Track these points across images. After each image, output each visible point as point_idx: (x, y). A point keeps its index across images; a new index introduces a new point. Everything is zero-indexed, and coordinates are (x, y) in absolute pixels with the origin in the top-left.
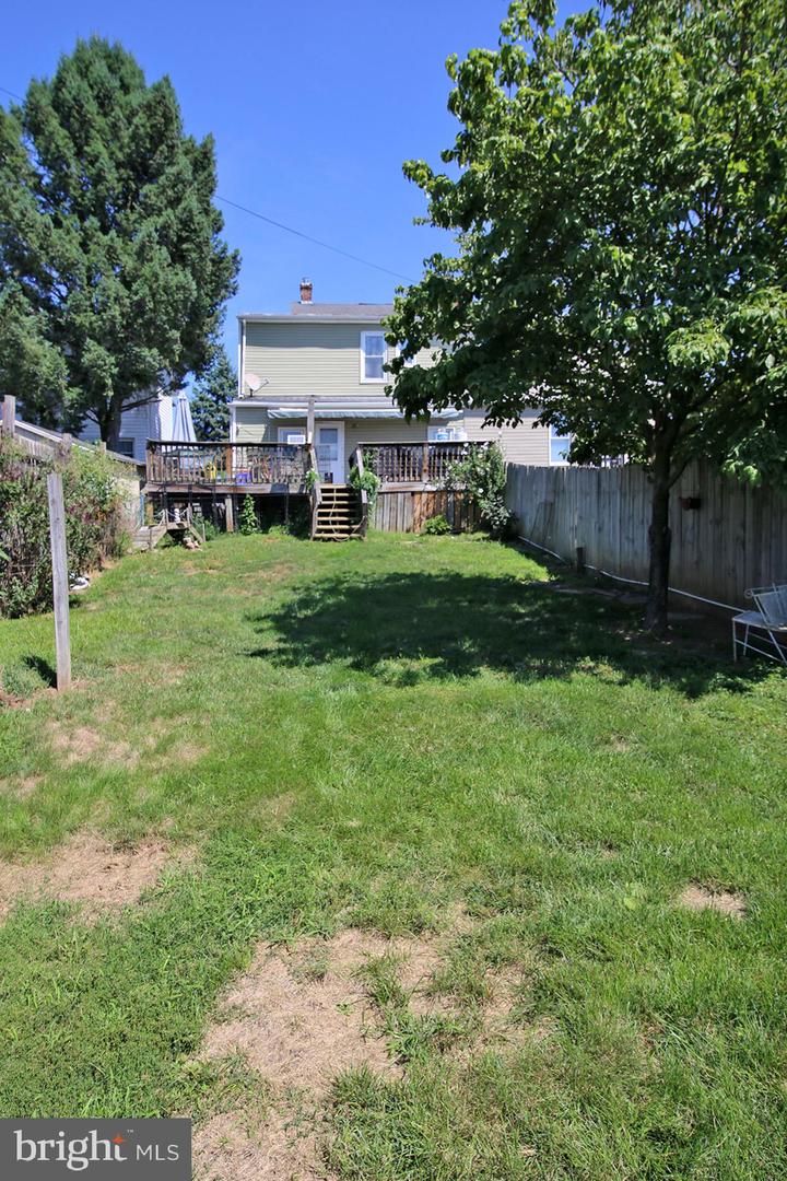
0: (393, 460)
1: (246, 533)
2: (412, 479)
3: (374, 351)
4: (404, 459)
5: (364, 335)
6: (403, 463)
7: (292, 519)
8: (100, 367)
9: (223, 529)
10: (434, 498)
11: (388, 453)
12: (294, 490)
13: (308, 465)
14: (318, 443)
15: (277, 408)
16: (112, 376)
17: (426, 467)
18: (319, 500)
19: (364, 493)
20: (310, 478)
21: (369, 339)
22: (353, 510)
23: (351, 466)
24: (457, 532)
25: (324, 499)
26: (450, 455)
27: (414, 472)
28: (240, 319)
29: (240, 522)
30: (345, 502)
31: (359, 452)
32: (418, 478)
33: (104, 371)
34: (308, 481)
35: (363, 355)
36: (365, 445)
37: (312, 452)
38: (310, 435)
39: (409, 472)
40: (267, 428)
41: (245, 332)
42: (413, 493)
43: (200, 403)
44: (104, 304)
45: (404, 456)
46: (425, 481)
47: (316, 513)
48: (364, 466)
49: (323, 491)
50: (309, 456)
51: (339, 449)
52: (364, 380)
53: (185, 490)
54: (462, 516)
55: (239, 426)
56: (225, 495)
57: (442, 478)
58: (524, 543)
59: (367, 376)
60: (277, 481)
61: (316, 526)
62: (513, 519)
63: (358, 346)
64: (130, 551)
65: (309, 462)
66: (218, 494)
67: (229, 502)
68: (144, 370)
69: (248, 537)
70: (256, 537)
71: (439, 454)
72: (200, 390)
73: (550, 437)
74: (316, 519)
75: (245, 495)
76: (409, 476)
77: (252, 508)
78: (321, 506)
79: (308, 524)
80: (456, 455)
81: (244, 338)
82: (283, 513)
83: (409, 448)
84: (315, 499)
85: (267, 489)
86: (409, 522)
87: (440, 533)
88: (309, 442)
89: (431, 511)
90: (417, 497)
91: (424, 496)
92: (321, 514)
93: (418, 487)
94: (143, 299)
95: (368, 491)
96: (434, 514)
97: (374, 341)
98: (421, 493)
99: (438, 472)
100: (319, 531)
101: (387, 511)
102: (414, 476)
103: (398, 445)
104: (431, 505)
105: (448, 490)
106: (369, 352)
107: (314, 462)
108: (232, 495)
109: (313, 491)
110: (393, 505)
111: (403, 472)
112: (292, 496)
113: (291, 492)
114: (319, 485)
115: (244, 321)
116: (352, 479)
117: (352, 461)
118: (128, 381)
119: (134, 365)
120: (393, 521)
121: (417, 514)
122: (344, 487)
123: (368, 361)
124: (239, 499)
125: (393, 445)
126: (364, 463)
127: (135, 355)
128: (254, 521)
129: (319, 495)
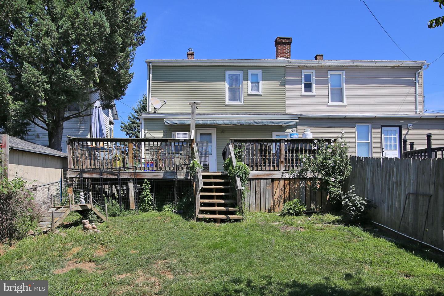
0: (257, 153)
1: (145, 211)
2: (272, 168)
3: (234, 84)
4: (265, 153)
5: (228, 73)
6: (265, 156)
7: (180, 200)
8: (33, 83)
9: (127, 207)
10: (289, 184)
11: (253, 148)
12: (181, 176)
13: (192, 157)
14: (198, 139)
15: (172, 119)
16: (45, 90)
17: (282, 159)
18: (201, 185)
19: (238, 180)
20: (193, 166)
21: (231, 76)
22: (227, 194)
23: (224, 158)
24: (309, 213)
25: (205, 184)
26: (302, 149)
27: (273, 163)
28: (148, 63)
29: (140, 201)
30: (222, 187)
31: (231, 147)
32: (276, 168)
33: (37, 86)
34: (192, 169)
35: (227, 86)
36: (235, 141)
37: (195, 146)
38: (193, 132)
39: (269, 163)
40: (164, 133)
41: (151, 71)
42: (273, 180)
43: (132, 125)
44: (37, 36)
45: (265, 150)
46: (282, 171)
47: (198, 196)
48: (236, 157)
49: (204, 177)
50: (193, 149)
51: (213, 147)
52: (227, 102)
53: (97, 176)
54: (311, 200)
55: (146, 132)
56: (128, 180)
57: (295, 168)
58: (376, 226)
59: (230, 100)
60: (168, 169)
61: (198, 208)
62: (370, 205)
63: (224, 80)
64: (32, 231)
65: (193, 153)
66: (122, 179)
67: (131, 186)
68: (70, 86)
69: (146, 213)
70: (153, 213)
71: (293, 149)
72: (133, 118)
73: (357, 141)
74: (199, 201)
75: (143, 179)
76: (269, 166)
77: (149, 190)
78: (203, 190)
79: (192, 204)
80: (306, 150)
81: (151, 75)
82: (173, 194)
83: (269, 144)
84: (197, 184)
85: (160, 175)
86: (270, 204)
87: (297, 215)
88: (192, 138)
89: (287, 194)
90: (276, 183)
91: (282, 182)
92: (202, 197)
93: (278, 175)
94: (66, 32)
95: (241, 178)
96: (290, 199)
97: (234, 77)
98: (279, 180)
99: (292, 163)
100: (202, 212)
101: (253, 194)
102: (274, 166)
103: (261, 141)
104: (287, 190)
105: (301, 178)
106: (231, 85)
107: (196, 154)
108: (133, 179)
109: (195, 177)
110: (259, 189)
111: (265, 163)
112: (180, 181)
113: (179, 177)
114: (200, 173)
115: (151, 65)
116: (227, 167)
117: (225, 154)
118: (59, 95)
119: (63, 82)
120: (258, 202)
121: (276, 197)
122: (220, 174)
123: (230, 90)
124: (139, 182)
125: (257, 141)
126: (235, 155)
127: (63, 74)
128: (151, 200)
129: (201, 180)
